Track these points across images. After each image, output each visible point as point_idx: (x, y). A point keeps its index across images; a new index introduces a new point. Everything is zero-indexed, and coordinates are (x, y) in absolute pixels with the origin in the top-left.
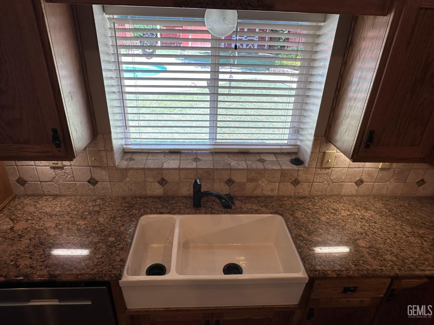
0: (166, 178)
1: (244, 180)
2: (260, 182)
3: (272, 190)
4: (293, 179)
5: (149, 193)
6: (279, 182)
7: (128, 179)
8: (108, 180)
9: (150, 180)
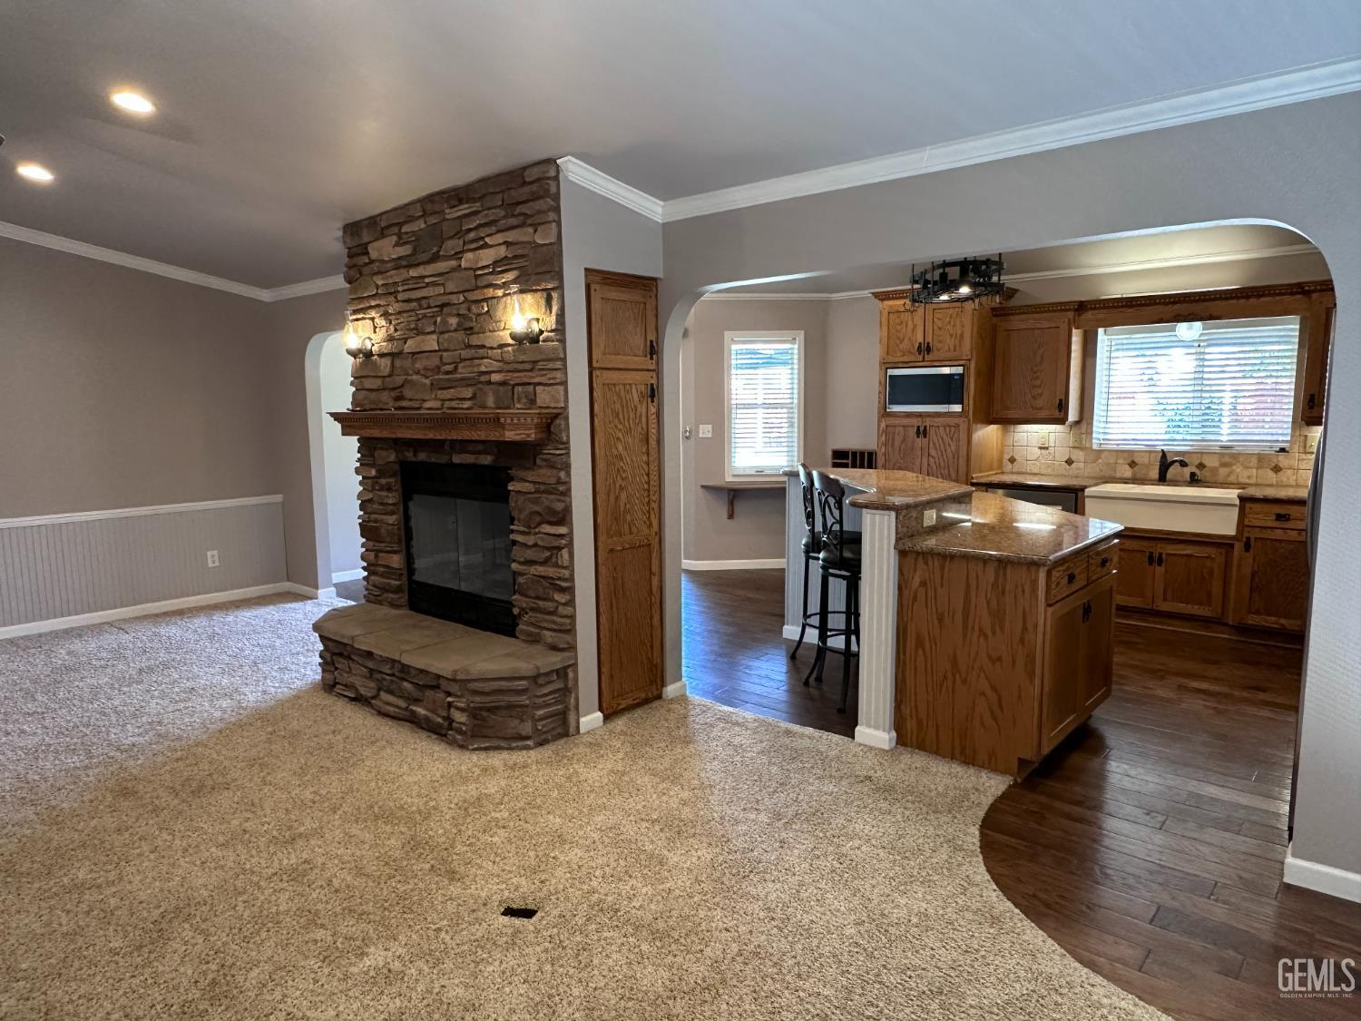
0: (1136, 460)
1: (1216, 464)
2: (1234, 467)
3: (1249, 477)
4: (1273, 465)
5: (1118, 475)
6: (1257, 468)
7: (1100, 461)
8: (1083, 460)
9: (1121, 461)
